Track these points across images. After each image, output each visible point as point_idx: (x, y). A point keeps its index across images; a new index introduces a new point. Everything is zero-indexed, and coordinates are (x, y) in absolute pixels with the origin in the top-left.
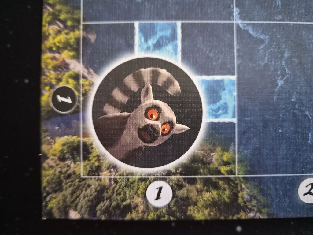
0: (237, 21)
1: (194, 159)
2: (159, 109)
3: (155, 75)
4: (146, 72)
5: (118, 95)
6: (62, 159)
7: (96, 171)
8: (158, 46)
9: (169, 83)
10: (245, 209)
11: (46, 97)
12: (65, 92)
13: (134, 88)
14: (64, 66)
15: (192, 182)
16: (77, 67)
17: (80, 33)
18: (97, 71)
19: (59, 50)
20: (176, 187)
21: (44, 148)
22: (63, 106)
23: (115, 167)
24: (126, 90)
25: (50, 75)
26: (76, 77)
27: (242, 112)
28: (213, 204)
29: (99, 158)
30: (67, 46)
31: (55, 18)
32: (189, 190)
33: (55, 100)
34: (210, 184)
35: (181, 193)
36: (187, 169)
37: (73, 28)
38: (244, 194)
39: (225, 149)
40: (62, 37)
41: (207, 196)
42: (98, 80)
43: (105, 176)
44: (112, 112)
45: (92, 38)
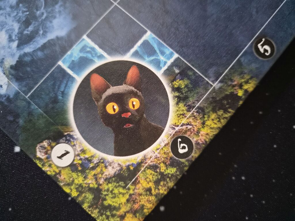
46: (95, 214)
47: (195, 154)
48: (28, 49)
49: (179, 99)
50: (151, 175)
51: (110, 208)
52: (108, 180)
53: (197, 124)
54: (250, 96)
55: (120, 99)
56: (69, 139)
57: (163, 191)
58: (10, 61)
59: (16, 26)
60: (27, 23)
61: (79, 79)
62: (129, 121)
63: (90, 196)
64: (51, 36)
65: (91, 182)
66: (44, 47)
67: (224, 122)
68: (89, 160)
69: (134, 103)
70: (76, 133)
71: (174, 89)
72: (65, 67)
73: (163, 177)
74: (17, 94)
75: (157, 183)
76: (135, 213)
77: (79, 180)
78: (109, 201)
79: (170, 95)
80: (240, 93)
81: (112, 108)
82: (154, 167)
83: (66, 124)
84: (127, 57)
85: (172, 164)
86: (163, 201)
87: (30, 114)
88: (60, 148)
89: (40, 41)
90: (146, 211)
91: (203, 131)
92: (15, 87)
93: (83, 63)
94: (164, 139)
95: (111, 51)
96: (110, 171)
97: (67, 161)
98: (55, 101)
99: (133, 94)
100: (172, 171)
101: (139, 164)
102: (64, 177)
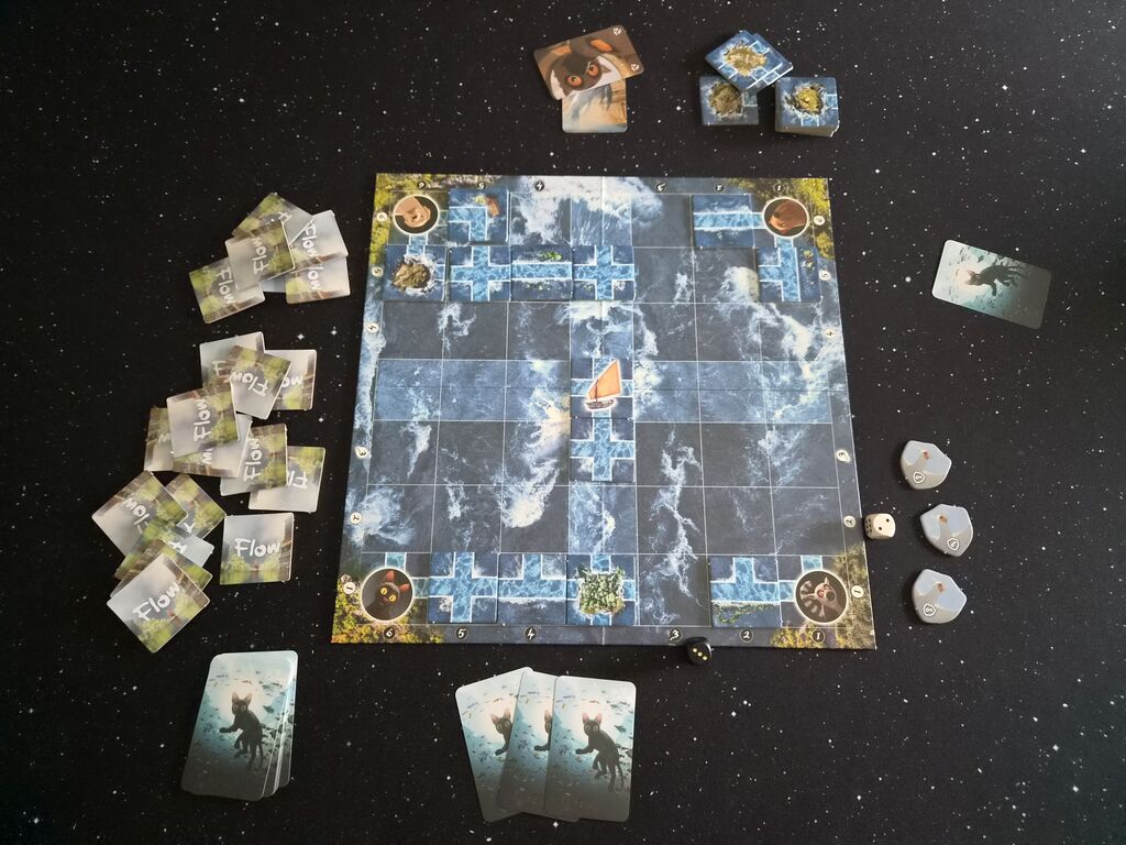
0: (776, 554)
1: (840, 575)
2: (819, 592)
3: (804, 592)
4: (802, 597)
5: (814, 610)
6: (846, 638)
7: (850, 621)
8: (790, 591)
9: (806, 586)
10: (861, 552)
11: (818, 645)
12: (815, 636)
13: (810, 602)
14: (803, 635)
15: (850, 576)
16: (802, 629)
17: (787, 628)
18: (804, 620)
19: (795, 639)
20: (853, 582)
21: (842, 647)
22: (821, 636)
23: (848, 612)
24: (811, 607)
25: (807, 643)
26: (808, 630)
27: (816, 553)
28: (860, 565)
29: (844, 620)
30: (793, 635)
31: (780, 641)
32: (855, 577)
33: (819, 641)
34: (851, 568)
35: (856, 582)
36: (845, 579)
37: (785, 632)
38: (854, 552)
39: (834, 561)
40: (789, 637)
41: (856, 570)
42: (808, 619)
43: (852, 617)
44: (822, 613)
45: (788, 622)
46: (335, 621)
47: (390, 641)
48: (382, 535)
49: (409, 615)
50: (368, 630)
51: (342, 625)
52: (353, 615)
53: (405, 631)
54: (434, 644)
55: (391, 591)
56: (358, 585)
57: (365, 641)
58: (371, 532)
59: (388, 520)
60: (393, 523)
61: (386, 567)
62: (384, 602)
63: (341, 613)
64: (395, 539)
65: (347, 608)
66: (388, 540)
67: (413, 642)
68: (355, 600)
69: (393, 598)
70: (362, 586)
71: (412, 609)
72: (386, 557)
73: (371, 636)
74: (360, 548)
75: (367, 635)
76: (348, 636)
77: (344, 603)
78: (344, 622)
79: (408, 610)
80: (432, 639)
81: (384, 591)
82: (372, 629)
83: (363, 579)
84: (411, 579)
85: (380, 635)
86: (361, 644)
87: (356, 560)
88: (351, 584)
89: (389, 537)
90: (352, 641)
91: (403, 637)
92: (362, 544)
93: (393, 562)
94: (387, 623)
95: (408, 569)
96: (357, 612)
97: (348, 592)
98: (369, 566)
99: (396, 594)
100: (376, 637)
101: (369, 622)
102: (341, 596)
